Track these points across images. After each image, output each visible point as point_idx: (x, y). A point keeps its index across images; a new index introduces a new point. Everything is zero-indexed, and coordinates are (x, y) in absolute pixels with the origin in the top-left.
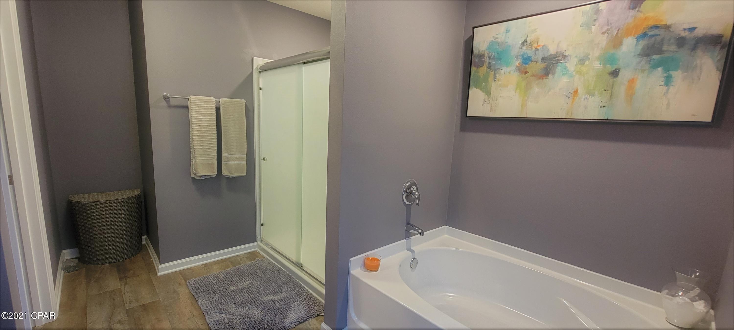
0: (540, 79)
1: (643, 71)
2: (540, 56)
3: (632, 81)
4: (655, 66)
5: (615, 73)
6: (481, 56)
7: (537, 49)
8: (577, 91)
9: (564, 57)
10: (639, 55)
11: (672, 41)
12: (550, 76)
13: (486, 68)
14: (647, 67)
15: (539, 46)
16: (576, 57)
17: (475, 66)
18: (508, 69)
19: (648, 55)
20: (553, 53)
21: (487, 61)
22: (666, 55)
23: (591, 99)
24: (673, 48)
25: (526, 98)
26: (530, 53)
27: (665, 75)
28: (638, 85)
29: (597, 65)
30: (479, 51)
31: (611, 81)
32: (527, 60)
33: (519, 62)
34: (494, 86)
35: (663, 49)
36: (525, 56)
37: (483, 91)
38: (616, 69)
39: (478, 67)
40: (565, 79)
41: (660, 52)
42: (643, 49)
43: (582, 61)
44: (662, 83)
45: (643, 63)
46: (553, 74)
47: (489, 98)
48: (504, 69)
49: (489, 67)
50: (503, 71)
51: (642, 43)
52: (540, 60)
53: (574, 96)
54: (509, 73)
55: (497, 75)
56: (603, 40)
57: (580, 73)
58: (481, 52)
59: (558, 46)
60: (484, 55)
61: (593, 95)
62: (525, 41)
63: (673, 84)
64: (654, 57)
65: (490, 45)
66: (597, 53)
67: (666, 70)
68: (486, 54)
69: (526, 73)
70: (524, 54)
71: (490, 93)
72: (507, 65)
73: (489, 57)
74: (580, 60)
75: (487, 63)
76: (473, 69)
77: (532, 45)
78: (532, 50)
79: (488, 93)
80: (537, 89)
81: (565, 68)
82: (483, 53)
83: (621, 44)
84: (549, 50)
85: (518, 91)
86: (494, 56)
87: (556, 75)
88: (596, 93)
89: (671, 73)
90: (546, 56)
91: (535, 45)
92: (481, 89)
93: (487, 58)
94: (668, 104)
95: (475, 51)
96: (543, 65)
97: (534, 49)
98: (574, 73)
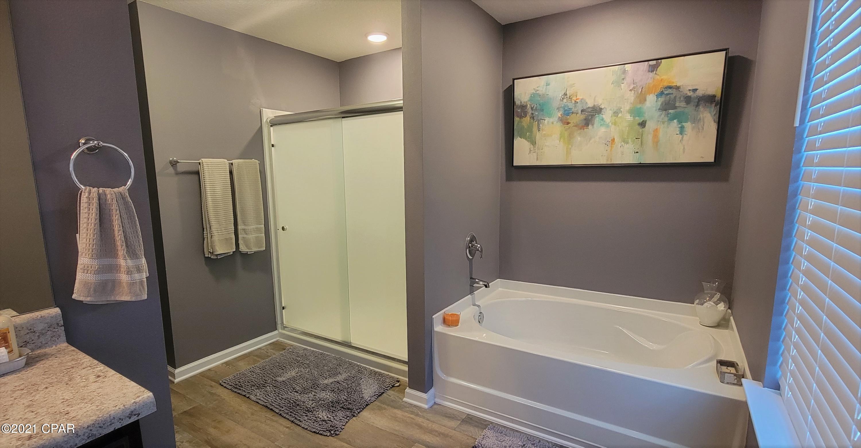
0: (581, 129)
1: (663, 123)
2: (579, 108)
3: (656, 131)
4: (671, 119)
5: (643, 124)
6: (523, 107)
7: (576, 102)
8: (614, 139)
9: (601, 109)
10: (659, 109)
11: (682, 99)
12: (590, 127)
13: (529, 119)
14: (666, 119)
15: (578, 99)
16: (611, 110)
17: (518, 117)
18: (551, 120)
19: (666, 110)
20: (591, 106)
21: (530, 111)
22: (679, 110)
23: (626, 146)
24: (683, 104)
25: (570, 146)
26: (571, 105)
27: (680, 126)
28: (661, 134)
29: (629, 117)
30: (521, 102)
31: (641, 130)
32: (567, 112)
33: (561, 113)
34: (538, 136)
35: (676, 105)
36: (566, 108)
37: (528, 141)
38: (643, 121)
39: (521, 117)
40: (603, 129)
41: (675, 108)
42: (662, 104)
43: (616, 113)
44: (678, 133)
45: (663, 116)
46: (593, 125)
47: (534, 147)
48: (547, 119)
49: (533, 118)
50: (546, 122)
51: (661, 100)
52: (580, 111)
53: (612, 144)
54: (553, 123)
55: (541, 126)
56: (631, 97)
57: (615, 124)
58: (523, 103)
59: (595, 100)
60: (526, 106)
61: (627, 143)
62: (565, 94)
63: (686, 133)
64: (670, 111)
65: (531, 96)
66: (627, 107)
67: (680, 122)
68: (529, 105)
69: (568, 123)
70: (565, 106)
71: (536, 142)
72: (550, 116)
73: (532, 108)
74: (614, 113)
75: (530, 114)
76: (516, 119)
77: (572, 98)
78: (572, 102)
79: (533, 143)
80: (579, 138)
81: (602, 120)
82: (525, 104)
83: (645, 100)
84: (587, 103)
85: (562, 140)
86: (536, 107)
87: (595, 126)
88: (630, 141)
89: (683, 124)
90: (585, 108)
91: (574, 98)
92: (526, 139)
93: (530, 109)
94: (684, 148)
95: (517, 102)
96: (583, 117)
97: (573, 102)
98: (610, 124)
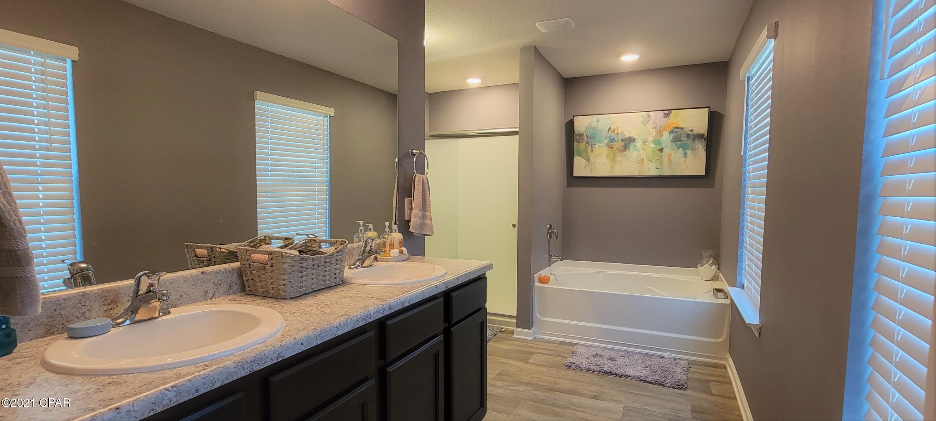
0: (621, 152)
1: (674, 150)
2: (620, 138)
3: (670, 154)
4: (679, 148)
5: (661, 150)
6: (581, 135)
7: (618, 134)
8: (643, 159)
9: (634, 139)
10: (671, 141)
11: (685, 135)
12: (627, 151)
13: (585, 143)
14: (676, 147)
15: (619, 132)
16: (641, 140)
17: (577, 142)
18: (601, 145)
19: (675, 142)
20: (628, 137)
21: (586, 139)
22: (683, 142)
23: (651, 164)
24: (686, 139)
25: (614, 163)
26: (614, 136)
27: (684, 152)
28: (672, 157)
29: (652, 145)
30: (579, 132)
31: (660, 154)
32: (612, 140)
33: (607, 141)
34: (592, 155)
35: (682, 139)
36: (611, 138)
37: (584, 159)
38: (662, 148)
39: (579, 142)
40: (636, 153)
41: (681, 141)
42: (673, 137)
43: (644, 143)
44: (683, 156)
45: (674, 145)
46: (629, 149)
47: (589, 163)
48: (598, 145)
49: (587, 143)
50: (597, 146)
51: (672, 135)
52: (620, 141)
53: (642, 162)
54: (602, 147)
55: (593, 149)
56: (653, 132)
57: (644, 149)
58: (580, 132)
59: (630, 133)
60: (583, 135)
61: (652, 162)
62: (610, 128)
63: (688, 157)
64: (678, 143)
65: (586, 128)
66: (651, 139)
67: (684, 150)
68: (585, 135)
69: (612, 148)
70: (610, 136)
71: (590, 160)
72: (600, 142)
73: (587, 137)
74: (643, 142)
75: (585, 140)
76: (576, 144)
77: (614, 131)
78: (615, 134)
79: (588, 160)
80: (620, 158)
81: (635, 146)
82: (582, 133)
83: (663, 135)
84: (625, 135)
85: (608, 159)
86: (590, 136)
87: (631, 150)
88: (653, 161)
89: (686, 151)
90: (624, 138)
91: (617, 131)
92: (583, 157)
93: (586, 137)
94: (687, 167)
95: (577, 132)
96: (623, 144)
97: (616, 133)
98: (641, 149)
